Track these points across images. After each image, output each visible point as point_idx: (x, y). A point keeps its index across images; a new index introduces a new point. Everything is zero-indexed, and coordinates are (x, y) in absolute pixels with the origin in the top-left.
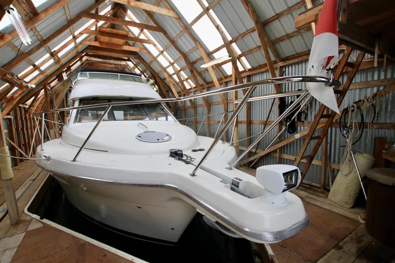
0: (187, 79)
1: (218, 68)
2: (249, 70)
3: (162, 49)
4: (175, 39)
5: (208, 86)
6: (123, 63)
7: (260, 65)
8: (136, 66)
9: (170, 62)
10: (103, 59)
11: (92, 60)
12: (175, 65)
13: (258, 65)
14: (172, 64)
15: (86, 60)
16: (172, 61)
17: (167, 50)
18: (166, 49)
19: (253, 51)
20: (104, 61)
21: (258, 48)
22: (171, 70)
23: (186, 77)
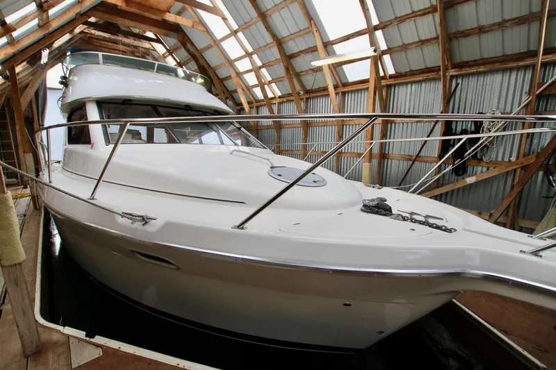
0: (270, 82)
1: (335, 68)
2: (391, 77)
3: (235, 27)
4: (269, 12)
5: (308, 96)
6: (146, 45)
7: (411, 71)
8: (170, 52)
9: (246, 51)
10: (112, 34)
11: (91, 34)
12: (255, 57)
13: (408, 70)
14: (249, 55)
15: (82, 32)
16: (250, 50)
17: (247, 30)
18: (245, 27)
19: (410, 47)
20: (113, 37)
21: (420, 44)
22: (243, 65)
23: (270, 79)
